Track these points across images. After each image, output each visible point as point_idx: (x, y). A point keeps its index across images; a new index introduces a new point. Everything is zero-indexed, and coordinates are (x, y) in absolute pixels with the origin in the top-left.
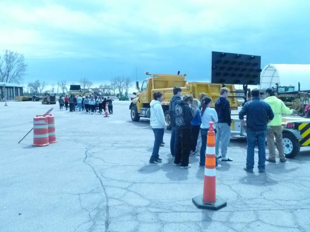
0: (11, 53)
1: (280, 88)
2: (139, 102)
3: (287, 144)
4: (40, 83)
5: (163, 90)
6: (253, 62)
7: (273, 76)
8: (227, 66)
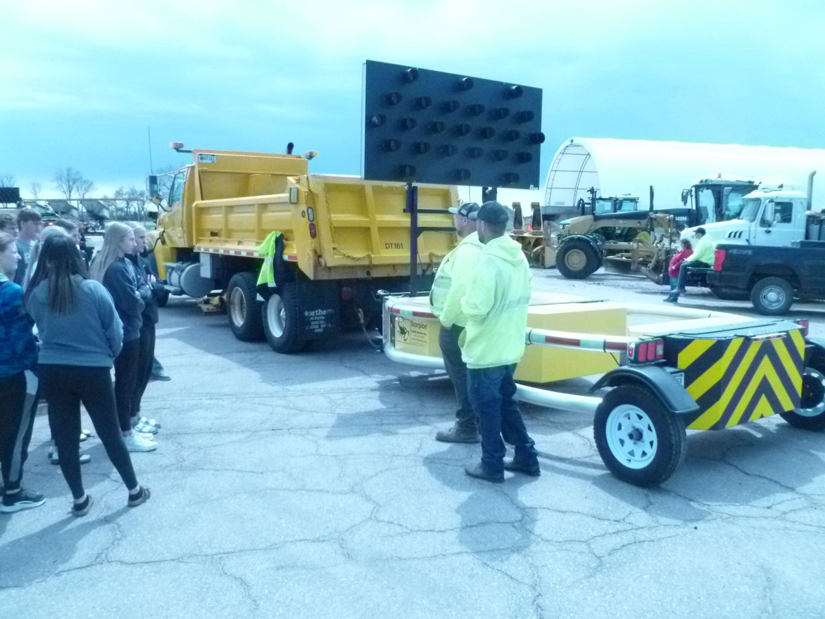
1: (601, 202)
2: (164, 242)
3: (633, 427)
5: (258, 200)
6: (516, 106)
7: (581, 172)
8: (423, 117)
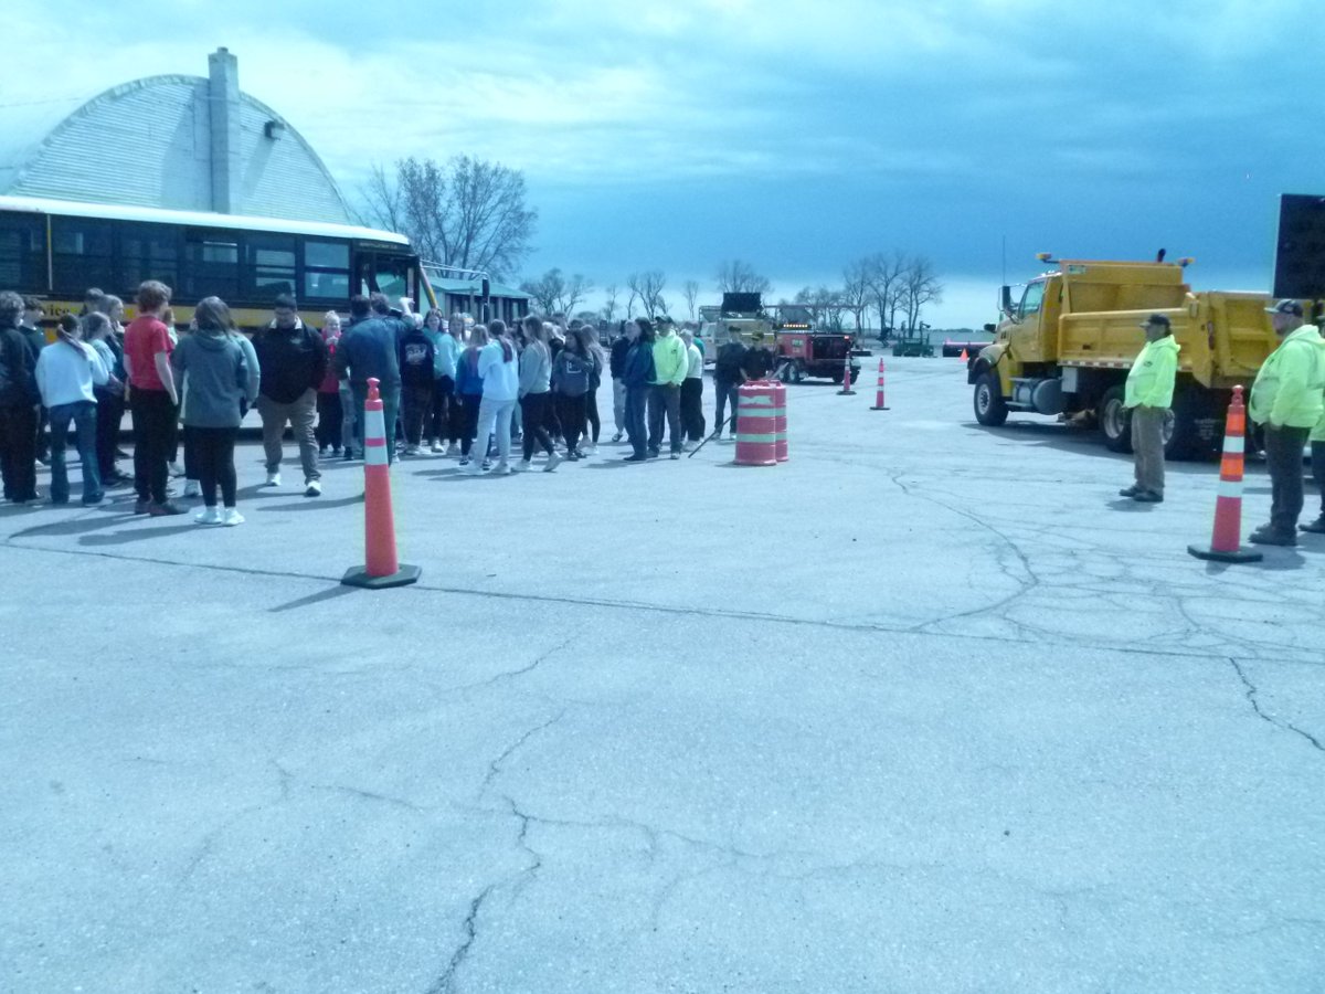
0: (477, 170)
2: (1010, 356)
4: (563, 283)
